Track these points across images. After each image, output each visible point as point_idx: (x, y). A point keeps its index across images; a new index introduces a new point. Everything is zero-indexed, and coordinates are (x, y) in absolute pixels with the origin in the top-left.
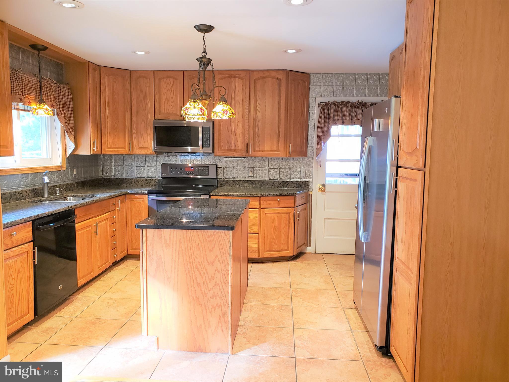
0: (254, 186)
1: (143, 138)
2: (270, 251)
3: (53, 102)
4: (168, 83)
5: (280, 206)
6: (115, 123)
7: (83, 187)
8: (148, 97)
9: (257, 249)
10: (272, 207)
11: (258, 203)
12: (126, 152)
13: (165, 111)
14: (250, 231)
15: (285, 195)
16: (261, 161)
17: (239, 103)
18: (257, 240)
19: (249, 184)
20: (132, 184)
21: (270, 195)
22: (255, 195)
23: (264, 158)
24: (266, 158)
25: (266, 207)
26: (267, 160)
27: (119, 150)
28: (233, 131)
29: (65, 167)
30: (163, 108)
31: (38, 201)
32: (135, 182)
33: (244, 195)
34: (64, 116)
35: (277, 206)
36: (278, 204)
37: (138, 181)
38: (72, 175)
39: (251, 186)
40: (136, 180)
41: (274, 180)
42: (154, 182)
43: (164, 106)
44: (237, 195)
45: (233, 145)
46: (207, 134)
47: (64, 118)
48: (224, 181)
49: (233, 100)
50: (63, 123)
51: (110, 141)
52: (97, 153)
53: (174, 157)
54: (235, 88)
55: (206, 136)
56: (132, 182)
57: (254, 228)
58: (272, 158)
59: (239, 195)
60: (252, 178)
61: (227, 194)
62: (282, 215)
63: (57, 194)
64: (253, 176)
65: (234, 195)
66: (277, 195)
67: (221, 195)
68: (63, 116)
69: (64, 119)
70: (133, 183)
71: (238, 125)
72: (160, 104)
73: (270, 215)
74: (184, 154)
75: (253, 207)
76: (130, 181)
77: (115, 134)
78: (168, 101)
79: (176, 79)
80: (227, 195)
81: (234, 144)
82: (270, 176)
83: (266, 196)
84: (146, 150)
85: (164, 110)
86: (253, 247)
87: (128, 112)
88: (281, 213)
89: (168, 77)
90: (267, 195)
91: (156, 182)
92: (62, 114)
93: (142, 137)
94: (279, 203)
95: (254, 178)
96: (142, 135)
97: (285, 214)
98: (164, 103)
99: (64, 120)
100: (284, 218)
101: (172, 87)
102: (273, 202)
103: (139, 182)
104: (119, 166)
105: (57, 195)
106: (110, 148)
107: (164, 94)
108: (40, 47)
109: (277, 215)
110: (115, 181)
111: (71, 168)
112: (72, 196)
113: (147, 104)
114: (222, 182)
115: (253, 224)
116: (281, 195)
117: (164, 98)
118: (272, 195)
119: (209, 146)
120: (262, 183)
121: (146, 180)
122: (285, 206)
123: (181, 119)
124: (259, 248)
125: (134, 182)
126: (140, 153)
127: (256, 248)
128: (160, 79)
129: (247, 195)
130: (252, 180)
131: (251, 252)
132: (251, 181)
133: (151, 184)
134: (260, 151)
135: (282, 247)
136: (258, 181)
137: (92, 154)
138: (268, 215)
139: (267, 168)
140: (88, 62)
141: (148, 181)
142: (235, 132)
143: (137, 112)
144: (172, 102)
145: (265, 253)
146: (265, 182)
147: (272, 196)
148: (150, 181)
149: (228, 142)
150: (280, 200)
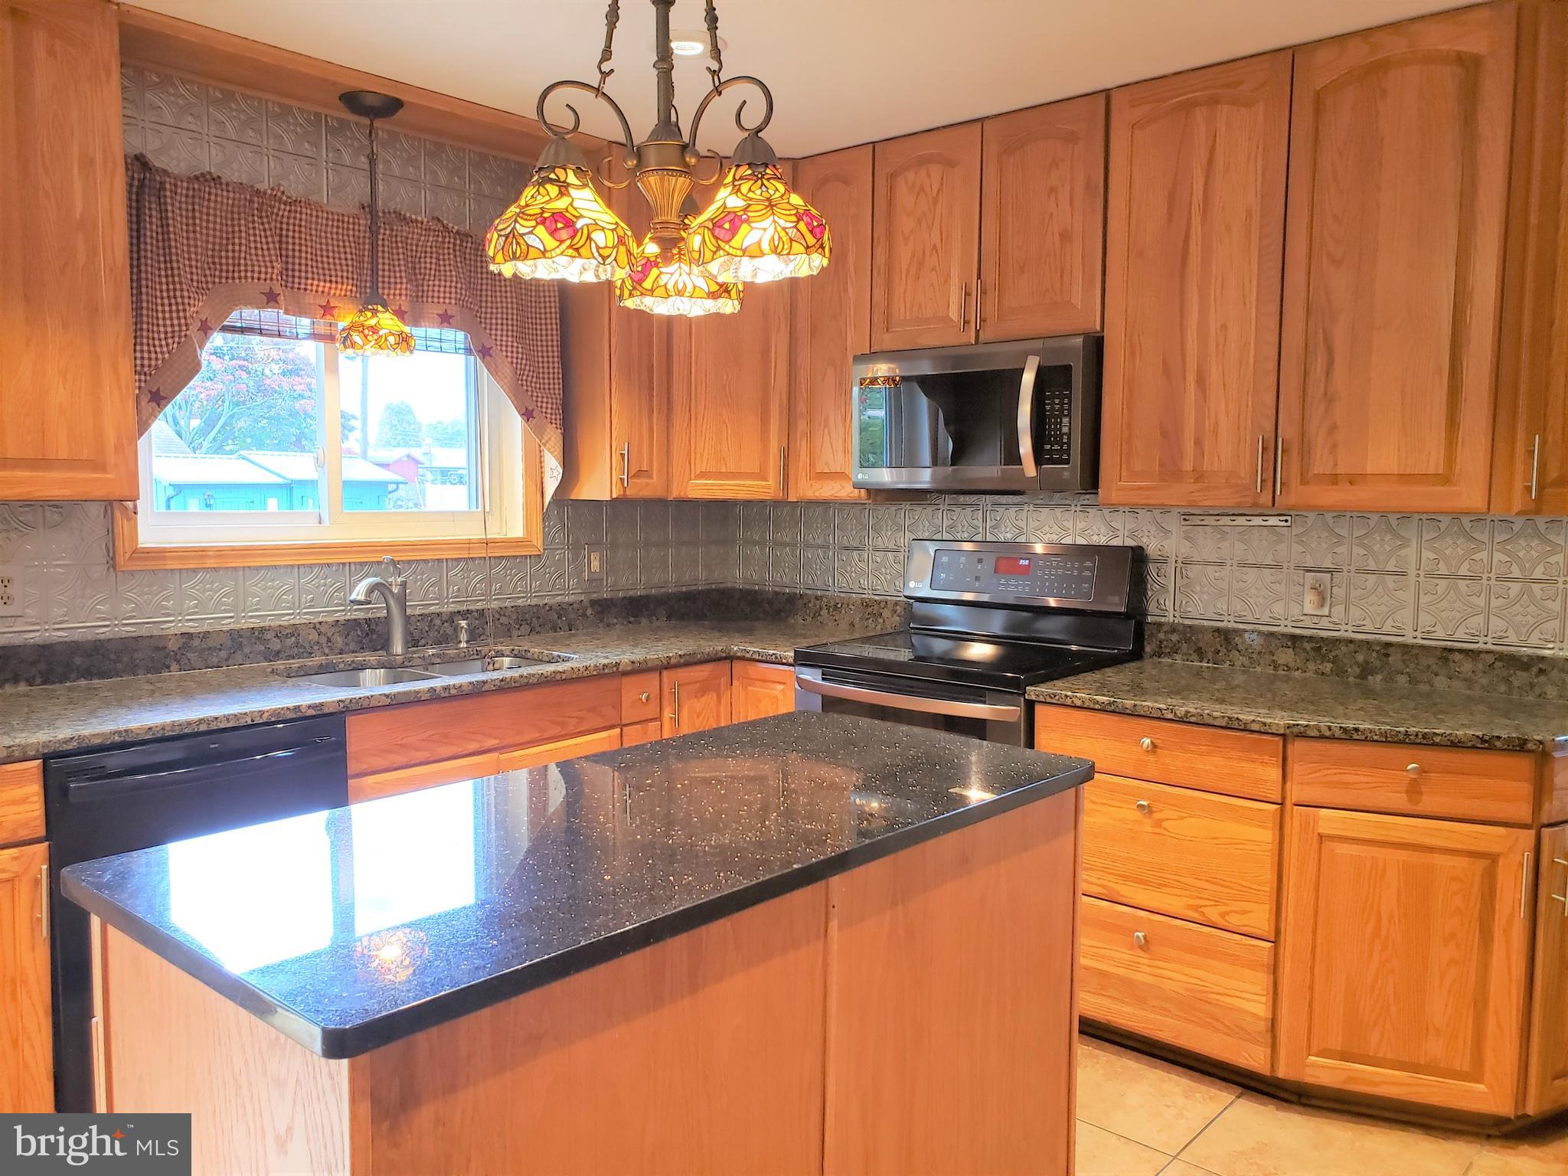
0: (1328, 669)
1: (829, 434)
2: (1344, 1056)
3: (450, 303)
4: (922, 189)
5: (1429, 802)
6: (728, 376)
7: (632, 619)
8: (851, 260)
9: (1262, 1026)
10: (1369, 804)
11: (1275, 773)
12: (769, 491)
13: (908, 313)
14: (1227, 918)
15: (1455, 745)
16: (1376, 536)
17: (1228, 228)
18: (1264, 979)
19: (1303, 655)
20: (820, 615)
21: (1349, 736)
22: (1255, 727)
23: (1393, 519)
24: (1405, 516)
25: (1328, 801)
26: (1410, 532)
27: (739, 485)
28: (1191, 377)
29: (540, 545)
30: (902, 299)
31: (354, 665)
32: (831, 610)
33: (1193, 719)
34: (509, 354)
35: (1400, 801)
36: (1407, 792)
37: (839, 606)
38: (579, 573)
39: (1311, 666)
40: (833, 603)
41: (1449, 643)
42: (889, 615)
43: (905, 292)
44: (1159, 715)
45: (1189, 448)
46: (1057, 401)
47: (512, 363)
48: (1173, 629)
49: (1196, 221)
50: (505, 381)
51: (706, 450)
52: (641, 494)
53: (969, 510)
54: (1211, 161)
55: (1052, 410)
56: (821, 609)
57: (1245, 906)
58: (1446, 521)
59: (1170, 716)
60: (1324, 623)
61: (1109, 704)
62: (1438, 859)
63: (460, 642)
64: (1325, 611)
65: (1142, 713)
66: (1401, 737)
67: (1079, 703)
68: (507, 356)
69: (509, 365)
70: (824, 612)
71: (1221, 347)
72: (889, 284)
73: (1354, 850)
74: (1004, 499)
75: (1248, 791)
76: (815, 605)
77: (725, 422)
78: (921, 264)
79: (950, 164)
80: (1110, 709)
81: (1198, 443)
82: (1425, 620)
83: (1322, 737)
84: (838, 484)
85: (902, 309)
86: (1239, 1010)
87: (778, 330)
88: (1431, 849)
89: (924, 161)
90: (1328, 733)
91: (898, 616)
92: (504, 348)
93: (826, 430)
94: (1414, 789)
95: (1332, 626)
96: (826, 420)
97: (1462, 862)
98: (904, 277)
99: (507, 370)
100: (1453, 879)
101: (935, 201)
102: (1375, 780)
103: (843, 612)
104: (786, 545)
105: (462, 646)
106: (703, 475)
107: (906, 239)
108: (370, 100)
109: (1402, 855)
110: (770, 603)
111: (576, 548)
112: (516, 652)
113: (846, 290)
114: (1162, 636)
115: (1244, 883)
116: (1427, 742)
117: (904, 254)
118: (1363, 737)
119: (1065, 457)
120: (1374, 654)
121: (866, 604)
122: (1459, 812)
123: (965, 341)
124: (1274, 1023)
125: (828, 609)
126: (817, 494)
127: (1259, 1018)
128: (892, 177)
129: (1211, 721)
130: (1324, 634)
131: (1226, 1034)
132: (1311, 638)
133: (881, 620)
134: (1334, 479)
135: (1434, 1048)
136: (1351, 641)
137: (614, 496)
138: (1342, 849)
139: (1412, 572)
140: (606, 143)
141: (870, 610)
142: (1201, 381)
143: (814, 330)
144: (934, 269)
145: (1311, 1058)
146: (1391, 650)
147: (1366, 740)
148: (876, 607)
149: (1164, 434)
150: (1422, 771)
